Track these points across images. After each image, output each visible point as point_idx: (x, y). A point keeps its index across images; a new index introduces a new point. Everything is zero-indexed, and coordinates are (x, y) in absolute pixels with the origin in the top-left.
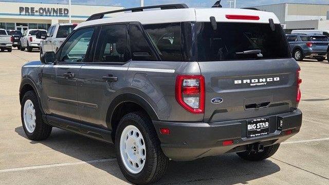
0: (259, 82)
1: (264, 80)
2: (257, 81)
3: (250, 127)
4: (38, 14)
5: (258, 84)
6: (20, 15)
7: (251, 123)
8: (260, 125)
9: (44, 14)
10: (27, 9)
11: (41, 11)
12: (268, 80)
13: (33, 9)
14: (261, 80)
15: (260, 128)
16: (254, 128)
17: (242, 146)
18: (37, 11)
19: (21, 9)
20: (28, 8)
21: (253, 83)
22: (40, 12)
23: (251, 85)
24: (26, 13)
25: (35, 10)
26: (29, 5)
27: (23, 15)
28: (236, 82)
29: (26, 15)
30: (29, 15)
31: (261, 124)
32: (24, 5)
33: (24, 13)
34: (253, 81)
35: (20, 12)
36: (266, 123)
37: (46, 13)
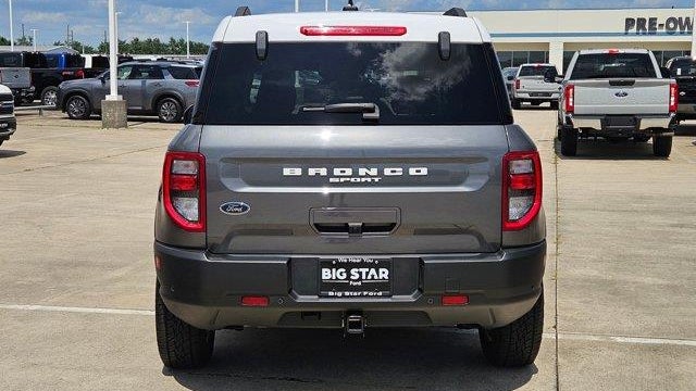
0: (355, 174)
1: (374, 172)
2: (349, 172)
3: (326, 274)
4: (664, 30)
5: (353, 180)
6: (626, 34)
7: (329, 265)
8: (360, 273)
9: (678, 30)
10: (641, 22)
11: (672, 25)
12: (387, 172)
13: (653, 21)
14: (362, 171)
15: (360, 279)
16: (340, 277)
17: (296, 312)
18: (661, 25)
19: (629, 22)
20: (644, 20)
21: (338, 177)
22: (667, 27)
23: (331, 180)
24: (638, 29)
25: (658, 22)
26: (646, 14)
27: (632, 34)
28: (287, 172)
29: (638, 34)
30: (644, 34)
31: (364, 271)
32: (636, 14)
33: (634, 30)
34: (337, 172)
35: (627, 28)
36: (381, 270)
37: (682, 28)
